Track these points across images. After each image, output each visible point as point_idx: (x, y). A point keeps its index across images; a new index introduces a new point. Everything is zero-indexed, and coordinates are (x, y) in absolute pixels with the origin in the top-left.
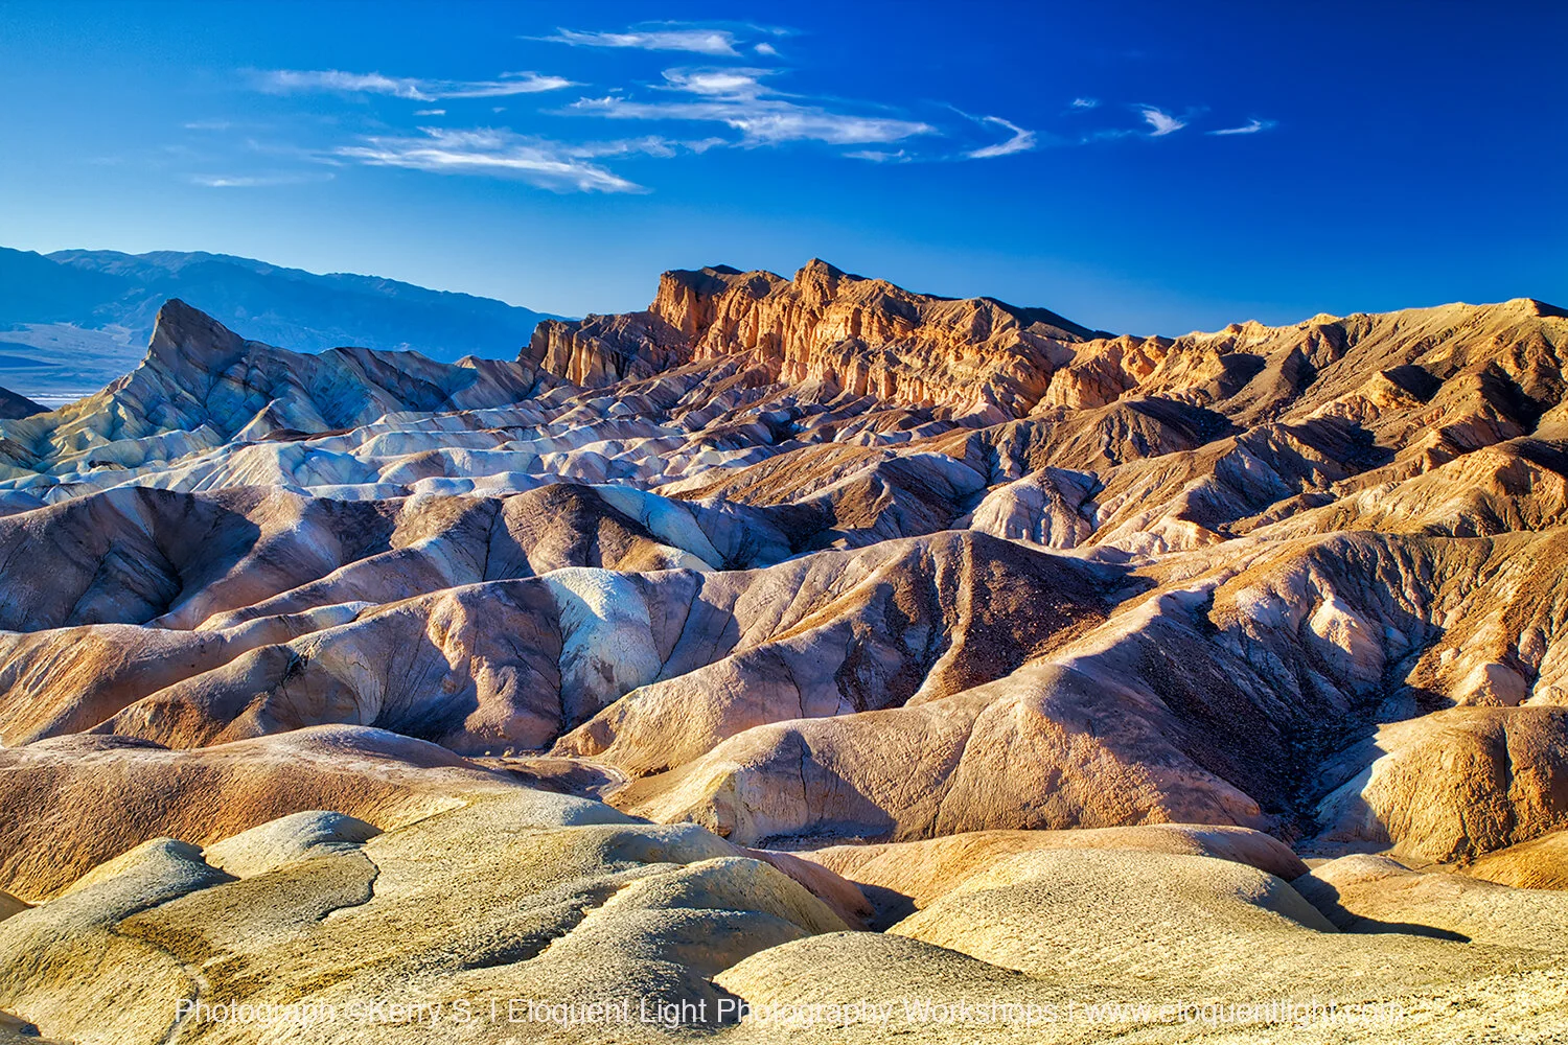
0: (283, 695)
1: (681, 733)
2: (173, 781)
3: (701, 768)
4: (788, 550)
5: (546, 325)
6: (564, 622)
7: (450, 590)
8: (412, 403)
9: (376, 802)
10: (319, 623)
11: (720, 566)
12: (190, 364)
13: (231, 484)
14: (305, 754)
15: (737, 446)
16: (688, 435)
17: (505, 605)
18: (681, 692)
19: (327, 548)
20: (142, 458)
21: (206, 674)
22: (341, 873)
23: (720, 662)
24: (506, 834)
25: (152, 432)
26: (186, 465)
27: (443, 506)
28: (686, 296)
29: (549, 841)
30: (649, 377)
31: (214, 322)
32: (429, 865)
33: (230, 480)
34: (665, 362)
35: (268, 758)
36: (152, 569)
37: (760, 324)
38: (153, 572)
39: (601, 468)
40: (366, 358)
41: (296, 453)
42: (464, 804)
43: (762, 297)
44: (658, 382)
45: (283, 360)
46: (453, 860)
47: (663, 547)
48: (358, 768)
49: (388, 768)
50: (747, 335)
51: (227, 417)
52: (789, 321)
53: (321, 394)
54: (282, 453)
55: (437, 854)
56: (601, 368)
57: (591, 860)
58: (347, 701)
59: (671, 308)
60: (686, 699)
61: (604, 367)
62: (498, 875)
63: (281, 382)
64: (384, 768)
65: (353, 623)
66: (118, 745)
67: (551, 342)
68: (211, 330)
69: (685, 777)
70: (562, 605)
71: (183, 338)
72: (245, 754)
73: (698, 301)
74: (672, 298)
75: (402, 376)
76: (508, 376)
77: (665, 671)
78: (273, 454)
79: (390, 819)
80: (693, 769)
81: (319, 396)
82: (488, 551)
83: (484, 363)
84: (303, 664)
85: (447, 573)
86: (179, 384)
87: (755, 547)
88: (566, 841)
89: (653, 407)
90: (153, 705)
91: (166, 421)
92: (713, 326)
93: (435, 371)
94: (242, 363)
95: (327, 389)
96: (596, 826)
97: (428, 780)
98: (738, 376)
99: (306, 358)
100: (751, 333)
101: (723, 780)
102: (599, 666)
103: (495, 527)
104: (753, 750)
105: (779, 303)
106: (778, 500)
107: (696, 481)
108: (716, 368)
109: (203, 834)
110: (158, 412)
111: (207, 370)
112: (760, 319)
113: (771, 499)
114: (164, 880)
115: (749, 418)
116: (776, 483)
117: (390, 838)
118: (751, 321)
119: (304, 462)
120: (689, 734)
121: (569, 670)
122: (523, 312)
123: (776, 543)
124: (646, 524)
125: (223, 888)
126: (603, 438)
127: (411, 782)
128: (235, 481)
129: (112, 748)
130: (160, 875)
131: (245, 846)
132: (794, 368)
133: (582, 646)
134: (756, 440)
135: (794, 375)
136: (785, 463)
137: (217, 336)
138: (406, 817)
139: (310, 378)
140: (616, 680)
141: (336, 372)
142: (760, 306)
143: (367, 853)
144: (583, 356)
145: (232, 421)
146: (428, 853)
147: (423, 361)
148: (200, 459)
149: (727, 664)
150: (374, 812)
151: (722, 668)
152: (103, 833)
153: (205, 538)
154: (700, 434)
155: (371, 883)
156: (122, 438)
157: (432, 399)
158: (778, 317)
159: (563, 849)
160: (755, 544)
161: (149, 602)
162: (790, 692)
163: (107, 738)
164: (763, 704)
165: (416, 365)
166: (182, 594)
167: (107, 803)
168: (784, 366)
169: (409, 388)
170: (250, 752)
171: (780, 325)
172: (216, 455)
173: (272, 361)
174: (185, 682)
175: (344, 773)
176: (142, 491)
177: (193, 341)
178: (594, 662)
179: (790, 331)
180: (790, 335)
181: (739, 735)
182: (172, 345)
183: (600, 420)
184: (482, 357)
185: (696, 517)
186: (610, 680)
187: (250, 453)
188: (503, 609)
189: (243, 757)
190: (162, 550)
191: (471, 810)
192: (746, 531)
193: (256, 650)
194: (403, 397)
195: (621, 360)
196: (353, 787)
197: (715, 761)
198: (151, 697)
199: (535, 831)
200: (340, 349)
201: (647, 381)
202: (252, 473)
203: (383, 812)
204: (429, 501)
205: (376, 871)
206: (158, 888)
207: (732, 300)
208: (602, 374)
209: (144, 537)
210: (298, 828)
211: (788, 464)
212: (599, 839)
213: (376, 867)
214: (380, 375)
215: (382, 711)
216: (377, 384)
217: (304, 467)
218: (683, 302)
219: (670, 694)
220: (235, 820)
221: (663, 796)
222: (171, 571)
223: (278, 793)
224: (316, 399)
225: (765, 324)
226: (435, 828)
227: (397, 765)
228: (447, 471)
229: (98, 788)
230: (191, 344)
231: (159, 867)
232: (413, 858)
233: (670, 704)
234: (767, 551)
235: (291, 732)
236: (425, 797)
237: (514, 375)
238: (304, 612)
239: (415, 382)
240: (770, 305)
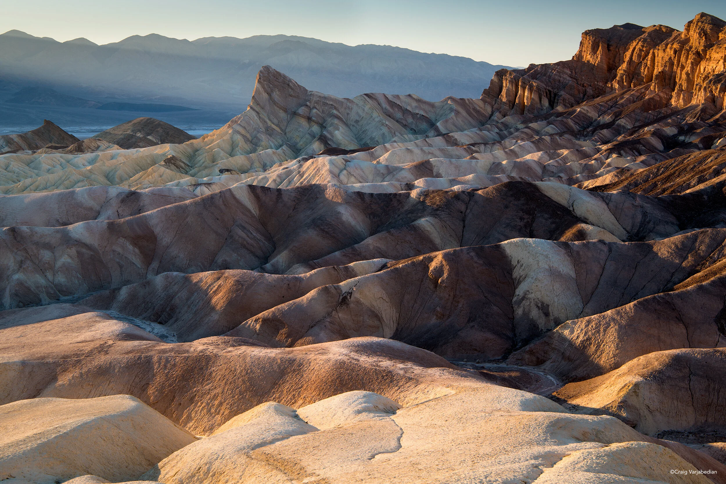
0: (337, 317)
1: (598, 353)
2: (276, 367)
3: (613, 379)
4: (677, 228)
5: (501, 73)
6: (516, 274)
7: (440, 252)
8: (412, 129)
9: (397, 388)
10: (358, 272)
11: (625, 238)
12: (276, 107)
13: (301, 183)
14: (353, 355)
15: (636, 153)
16: (600, 147)
17: (476, 262)
18: (598, 325)
19: (361, 224)
20: (249, 167)
21: (291, 302)
22: (379, 431)
23: (626, 306)
24: (483, 414)
25: (254, 151)
26: (275, 171)
27: (434, 197)
28: (600, 48)
29: (513, 421)
30: (572, 106)
31: (290, 81)
32: (434, 430)
33: (301, 180)
34: (584, 96)
35: (331, 356)
36: (258, 236)
37: (656, 64)
38: (259, 238)
39: (539, 171)
40: (382, 101)
41: (340, 163)
42: (453, 392)
43: (658, 45)
44: (579, 110)
45: (331, 103)
46: (449, 428)
47: (583, 225)
48: (385, 365)
49: (404, 366)
50: (645, 73)
51: (298, 140)
52: (679, 61)
53: (354, 124)
54: (331, 162)
55: (439, 423)
56: (538, 101)
57: (542, 435)
58: (376, 322)
59: (589, 57)
60: (602, 330)
61: (540, 101)
62: (480, 440)
63: (331, 117)
64: (401, 366)
65: (379, 272)
66: (243, 343)
67: (504, 85)
68: (288, 85)
69: (601, 384)
70: (514, 263)
71: (272, 91)
72: (317, 353)
73: (609, 50)
74: (590, 49)
75: (405, 112)
76: (474, 109)
77: (586, 310)
78: (327, 163)
79: (407, 399)
80: (607, 379)
81: (353, 126)
82: (464, 227)
83: (459, 101)
84: (348, 297)
85: (437, 241)
86: (270, 120)
87: (651, 225)
88: (525, 421)
89: (576, 127)
90: (261, 320)
91: (263, 143)
92: (620, 68)
93: (426, 107)
94: (307, 105)
95: (358, 121)
96: (543, 413)
97: (430, 375)
98: (639, 104)
99: (346, 101)
100: (648, 71)
101: (630, 388)
102: (540, 305)
103: (468, 211)
104: (652, 369)
105: (671, 48)
106: (669, 192)
107: (607, 179)
108: (623, 98)
109: (293, 401)
110: (257, 137)
111: (285, 111)
112: (656, 61)
113: (664, 191)
114: (275, 427)
115: (646, 133)
116: (668, 179)
117: (408, 411)
118: (649, 63)
119: (345, 169)
120: (604, 355)
121: (519, 306)
122: (483, 65)
123: (667, 223)
124: (571, 209)
125: (309, 435)
126: (539, 150)
127: (419, 375)
128: (304, 181)
129: (240, 345)
130: (273, 424)
131: (320, 410)
132: (682, 96)
133: (528, 291)
134: (651, 150)
135: (681, 101)
136: (674, 165)
137: (292, 89)
138: (416, 398)
139: (348, 114)
140: (551, 314)
141: (364, 110)
142: (656, 51)
143: (394, 419)
144: (526, 94)
145: (301, 143)
146: (433, 422)
147: (419, 101)
148: (283, 167)
149: (632, 306)
150: (395, 395)
151: (628, 309)
152: (236, 397)
153: (289, 217)
154: (609, 146)
155: (399, 440)
156: (237, 155)
157: (424, 126)
158: (670, 58)
159: (522, 426)
160: (651, 223)
161: (257, 256)
162: (680, 330)
163: (237, 339)
164: (659, 336)
165: (414, 104)
166: (275, 252)
167: (239, 378)
168: (674, 94)
169: (410, 120)
170: (320, 352)
171: (672, 64)
172: (293, 164)
173: (325, 104)
174: (279, 306)
175: (378, 368)
176: (251, 187)
177: (277, 93)
178: (536, 302)
179: (679, 68)
180: (679, 71)
181: (641, 357)
182: (265, 96)
183: (537, 138)
184: (458, 96)
185: (607, 204)
186: (547, 314)
187: (313, 163)
188: (475, 265)
189: (316, 355)
190: (264, 224)
191: (459, 397)
192: (645, 214)
193: (320, 287)
194: (406, 125)
195: (552, 95)
196: (383, 377)
197: (624, 374)
198: (260, 315)
199: (503, 413)
200: (366, 95)
201: (571, 109)
202: (314, 176)
203: (402, 394)
204: (425, 194)
205: (401, 432)
206: (272, 432)
207: (635, 48)
208: (539, 106)
209: (253, 216)
210: (351, 401)
211: (677, 165)
212: (547, 422)
213: (401, 429)
214: (391, 110)
215: (397, 330)
216: (390, 117)
217: (345, 172)
218: (598, 52)
219: (590, 326)
220: (312, 393)
221: (586, 396)
222: (269, 238)
223: (337, 378)
224: (351, 127)
225: (660, 64)
226: (436, 407)
227: (409, 365)
228: (435, 174)
229: (233, 369)
230: (276, 95)
231: (272, 419)
232: (424, 425)
233: (590, 333)
234: (661, 228)
235: (343, 341)
236: (428, 386)
237: (478, 108)
238: (349, 265)
239: (414, 115)
240: (664, 51)
